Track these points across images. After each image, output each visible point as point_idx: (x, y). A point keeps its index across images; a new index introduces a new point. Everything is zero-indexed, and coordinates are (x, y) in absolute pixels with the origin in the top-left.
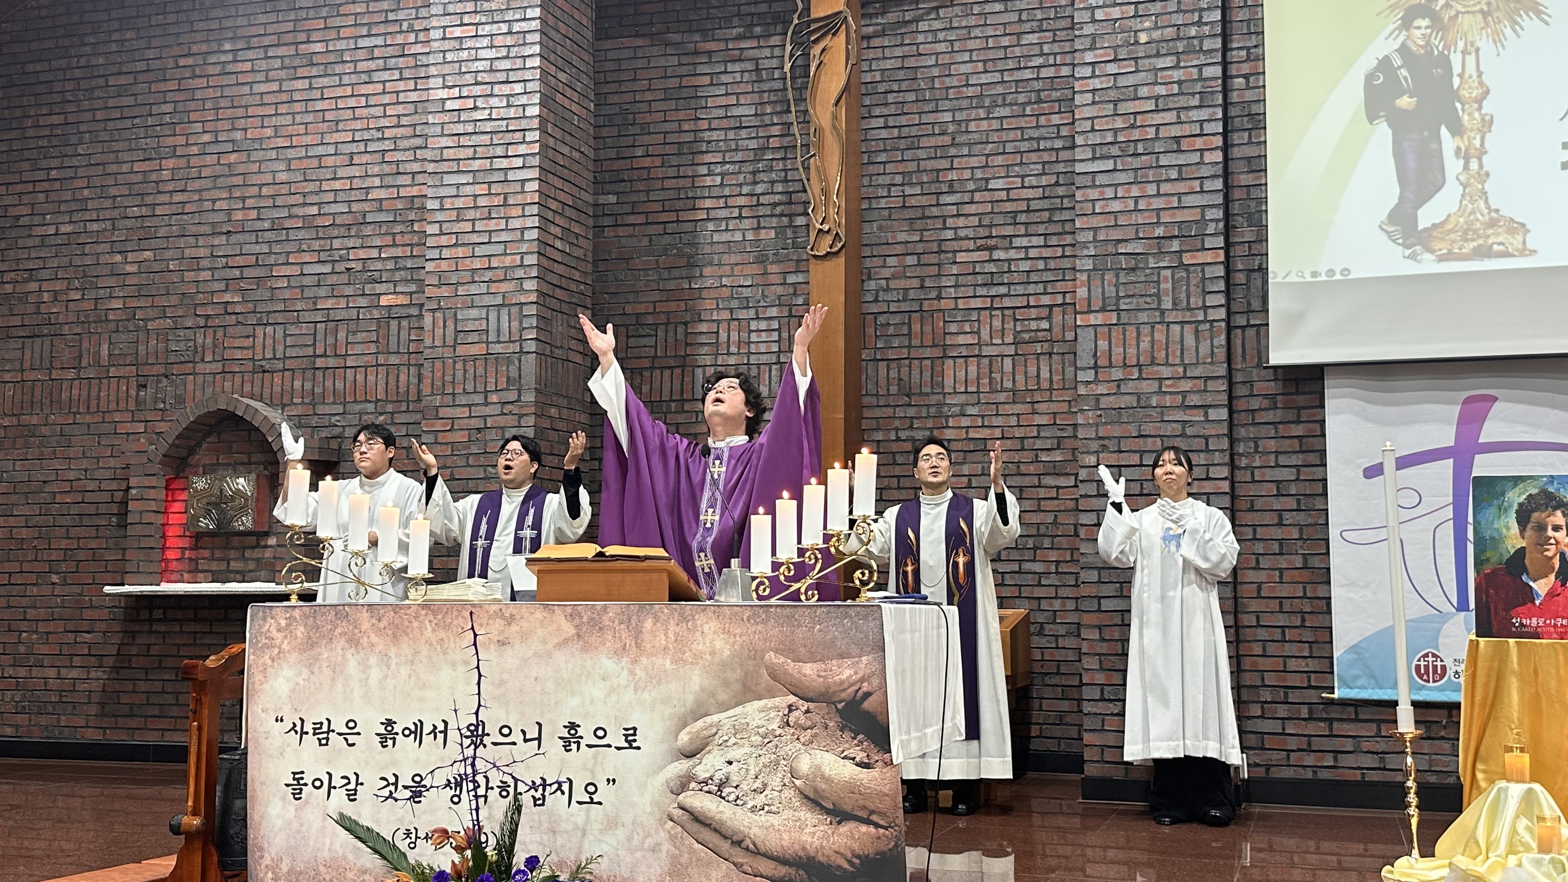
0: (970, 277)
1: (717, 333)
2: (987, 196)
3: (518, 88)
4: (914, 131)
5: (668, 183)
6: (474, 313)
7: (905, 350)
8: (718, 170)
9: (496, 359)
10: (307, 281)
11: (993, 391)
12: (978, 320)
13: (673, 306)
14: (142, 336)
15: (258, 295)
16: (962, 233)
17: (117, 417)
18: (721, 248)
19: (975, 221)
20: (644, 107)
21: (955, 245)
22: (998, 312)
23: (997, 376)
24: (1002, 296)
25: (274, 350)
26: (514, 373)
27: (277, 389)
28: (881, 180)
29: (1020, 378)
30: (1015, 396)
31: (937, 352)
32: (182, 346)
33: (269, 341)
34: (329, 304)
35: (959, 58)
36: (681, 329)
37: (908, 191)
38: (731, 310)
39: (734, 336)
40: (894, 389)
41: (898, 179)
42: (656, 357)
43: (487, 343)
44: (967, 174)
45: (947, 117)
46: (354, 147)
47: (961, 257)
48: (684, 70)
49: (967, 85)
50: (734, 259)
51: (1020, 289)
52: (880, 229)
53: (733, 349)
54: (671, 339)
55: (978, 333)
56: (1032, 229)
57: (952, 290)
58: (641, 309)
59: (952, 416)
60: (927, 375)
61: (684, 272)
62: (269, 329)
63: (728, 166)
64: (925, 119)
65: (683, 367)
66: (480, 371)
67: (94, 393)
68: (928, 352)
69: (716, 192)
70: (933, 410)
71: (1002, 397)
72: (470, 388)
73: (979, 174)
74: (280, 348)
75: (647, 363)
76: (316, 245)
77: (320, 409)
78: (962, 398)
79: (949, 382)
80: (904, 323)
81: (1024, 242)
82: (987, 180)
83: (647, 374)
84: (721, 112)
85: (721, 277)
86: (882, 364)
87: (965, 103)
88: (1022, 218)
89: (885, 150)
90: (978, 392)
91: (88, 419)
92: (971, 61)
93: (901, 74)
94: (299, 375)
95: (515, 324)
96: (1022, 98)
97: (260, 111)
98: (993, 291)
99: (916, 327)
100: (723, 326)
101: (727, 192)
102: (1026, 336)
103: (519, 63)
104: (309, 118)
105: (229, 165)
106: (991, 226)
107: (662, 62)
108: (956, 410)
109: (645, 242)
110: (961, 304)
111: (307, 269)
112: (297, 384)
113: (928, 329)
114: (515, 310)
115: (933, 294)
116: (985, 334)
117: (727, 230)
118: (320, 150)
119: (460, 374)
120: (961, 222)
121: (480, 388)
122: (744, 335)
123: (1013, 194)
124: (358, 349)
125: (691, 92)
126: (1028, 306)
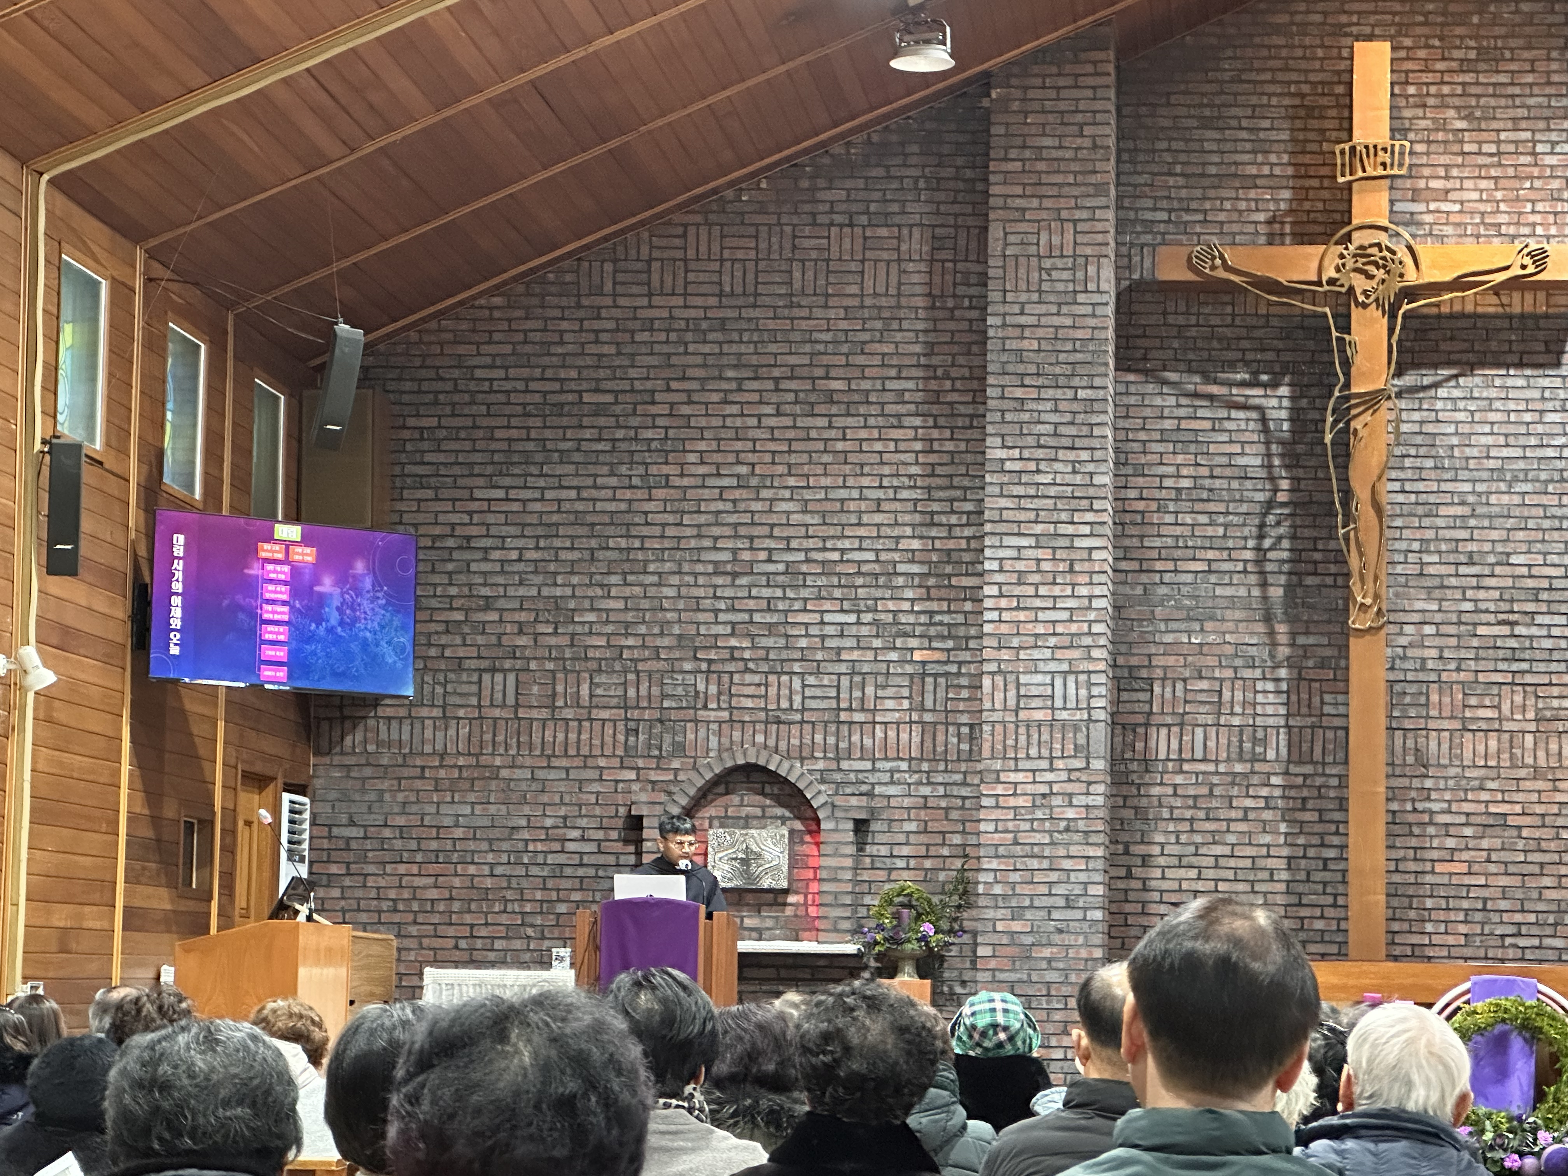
0: (1491, 651)
1: (1220, 692)
2: (1508, 570)
3: (1085, 455)
4: (1432, 499)
5: (1164, 530)
6: (1038, 678)
7: (1422, 721)
8: (1221, 519)
9: (1063, 726)
10: (830, 630)
11: (1513, 766)
12: (1499, 695)
13: (1171, 661)
14: (631, 677)
15: (769, 642)
16: (1482, 606)
17: (602, 762)
18: (1224, 603)
19: (1496, 594)
20: (1136, 447)
21: (1476, 618)
22: (1520, 688)
23: (1517, 751)
24: (1523, 672)
25: (791, 700)
26: (1082, 741)
27: (795, 742)
28: (1398, 545)
29: (1541, 754)
30: (1537, 773)
31: (1457, 725)
32: (680, 691)
33: (785, 692)
34: (855, 655)
35: (1479, 429)
36: (1179, 686)
37: (1426, 558)
38: (1236, 669)
39: (1239, 696)
40: (1410, 759)
41: (1416, 546)
42: (1151, 713)
43: (1053, 708)
44: (1487, 547)
45: (1467, 487)
46: (880, 494)
47: (1481, 630)
48: (1182, 412)
49: (1488, 457)
50: (1238, 615)
51: (1542, 667)
52: (1397, 595)
53: (1238, 709)
54: (1168, 695)
55: (1498, 707)
56: (1555, 607)
57: (1472, 663)
58: (1134, 661)
59: (1472, 790)
60: (1445, 746)
61: (1183, 626)
62: (785, 678)
63: (1231, 517)
64: (1445, 487)
65: (1181, 725)
66: (1045, 737)
67: (573, 736)
68: (1446, 724)
69: (1218, 543)
70: (1451, 783)
71: (1522, 773)
72: (1033, 752)
73: (1499, 548)
74: (797, 700)
75: (1141, 719)
76: (837, 593)
77: (845, 765)
78: (1482, 772)
79: (1468, 754)
80: (1421, 693)
81: (1547, 620)
82: (1508, 554)
83: (1141, 730)
84: (1224, 460)
85: (1224, 633)
86: (1399, 734)
87: (1485, 475)
88: (1544, 596)
89: (1401, 515)
90: (1498, 767)
91: (564, 763)
92: (1492, 434)
93: (1419, 440)
94: (819, 727)
95: (1083, 692)
96: (1543, 476)
97: (772, 446)
98: (1515, 666)
99: (1434, 698)
100: (1227, 685)
101: (1230, 544)
102: (1548, 714)
103: (1085, 430)
104: (827, 458)
105: (734, 501)
106: (1512, 601)
107: (1158, 401)
108: (1476, 783)
109: (1139, 590)
110: (1481, 677)
111: (828, 618)
112: (819, 738)
113: (1447, 700)
114: (1082, 678)
115: (1453, 666)
116: (1506, 708)
117: (1231, 584)
118: (843, 493)
119: (1023, 739)
120: (1482, 594)
121: (1045, 753)
122: (1250, 696)
123: (1535, 571)
124: (890, 704)
125: (1190, 437)
126: (1551, 684)
